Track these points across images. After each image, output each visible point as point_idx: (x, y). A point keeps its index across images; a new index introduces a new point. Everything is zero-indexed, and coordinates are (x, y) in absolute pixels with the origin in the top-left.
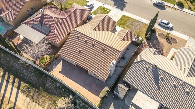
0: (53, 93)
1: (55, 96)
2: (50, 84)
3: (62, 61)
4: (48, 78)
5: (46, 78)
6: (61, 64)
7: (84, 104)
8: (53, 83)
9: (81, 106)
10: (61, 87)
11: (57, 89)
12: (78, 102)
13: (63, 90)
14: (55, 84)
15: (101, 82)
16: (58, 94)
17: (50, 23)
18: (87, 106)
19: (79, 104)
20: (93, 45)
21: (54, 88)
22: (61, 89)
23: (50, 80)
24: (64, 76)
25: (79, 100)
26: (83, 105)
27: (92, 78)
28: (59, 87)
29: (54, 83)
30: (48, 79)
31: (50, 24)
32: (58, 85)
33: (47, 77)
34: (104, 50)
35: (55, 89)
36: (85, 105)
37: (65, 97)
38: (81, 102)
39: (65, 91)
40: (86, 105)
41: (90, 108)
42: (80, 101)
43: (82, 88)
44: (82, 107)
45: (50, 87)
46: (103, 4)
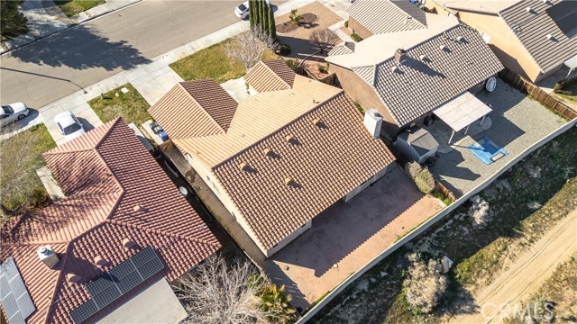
0: (380, 313)
1: (390, 306)
2: (354, 311)
3: (277, 262)
4: (332, 311)
5: (328, 317)
6: (290, 265)
7: (434, 235)
8: (355, 300)
9: (436, 243)
10: (373, 280)
11: (375, 294)
12: (425, 248)
13: (383, 274)
14: (358, 295)
15: (380, 181)
16: (389, 296)
17: (125, 241)
18: (442, 229)
19: (432, 246)
20: (294, 141)
21: (370, 301)
22: (380, 280)
23: (342, 306)
24: (335, 266)
25: (421, 241)
26: (436, 239)
27: (361, 198)
28: (372, 286)
29: (355, 297)
30: (337, 312)
31: (127, 245)
32: (364, 286)
33: (329, 314)
34: (320, 125)
35: (373, 300)
36: (438, 234)
37: (405, 278)
38: (428, 238)
39: (389, 271)
40: (439, 230)
41: (447, 224)
42: (424, 241)
43: (386, 228)
44: (440, 242)
45: (361, 316)
46: (86, 93)
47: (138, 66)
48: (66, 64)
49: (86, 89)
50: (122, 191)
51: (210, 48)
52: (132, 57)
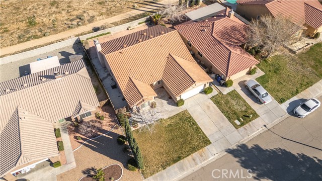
46: (265, 126)
47: (235, 148)
48: (293, 155)
49: (266, 129)
50: (213, 35)
51: (179, 158)
52: (243, 158)
